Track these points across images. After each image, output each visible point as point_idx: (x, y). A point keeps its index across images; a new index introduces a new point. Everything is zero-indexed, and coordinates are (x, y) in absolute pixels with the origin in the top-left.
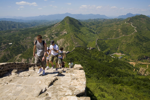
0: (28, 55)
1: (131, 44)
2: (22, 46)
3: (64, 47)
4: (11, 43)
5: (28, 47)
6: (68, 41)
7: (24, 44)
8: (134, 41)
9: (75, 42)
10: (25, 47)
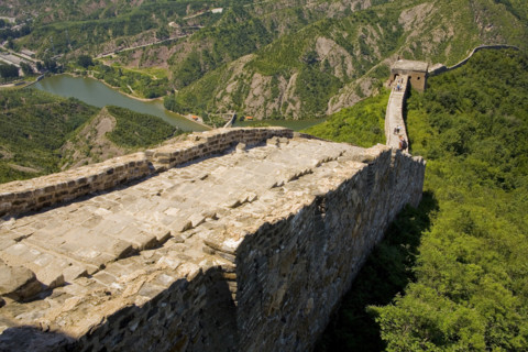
0: (279, 61)
2: (257, 21)
3: (431, 41)
4: (220, 10)
5: (282, 29)
6: (449, 15)
7: (266, 17)
9: (485, 23)
10: (268, 28)
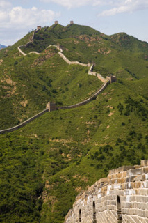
1: (116, 151)
8: (132, 133)
